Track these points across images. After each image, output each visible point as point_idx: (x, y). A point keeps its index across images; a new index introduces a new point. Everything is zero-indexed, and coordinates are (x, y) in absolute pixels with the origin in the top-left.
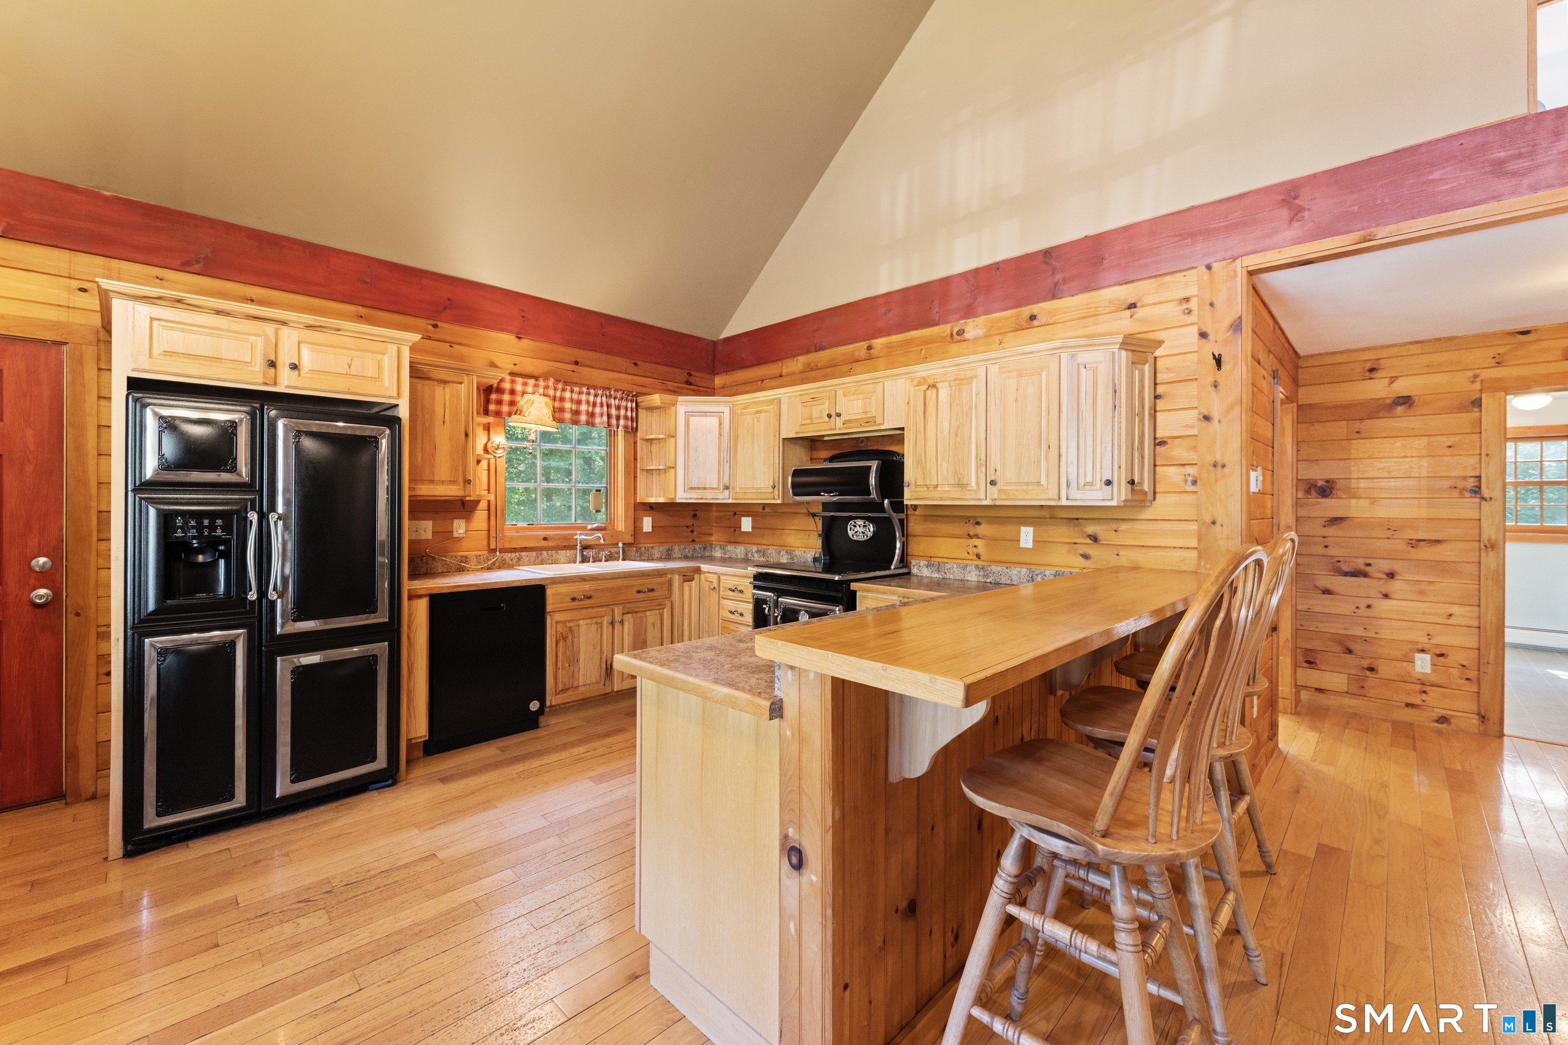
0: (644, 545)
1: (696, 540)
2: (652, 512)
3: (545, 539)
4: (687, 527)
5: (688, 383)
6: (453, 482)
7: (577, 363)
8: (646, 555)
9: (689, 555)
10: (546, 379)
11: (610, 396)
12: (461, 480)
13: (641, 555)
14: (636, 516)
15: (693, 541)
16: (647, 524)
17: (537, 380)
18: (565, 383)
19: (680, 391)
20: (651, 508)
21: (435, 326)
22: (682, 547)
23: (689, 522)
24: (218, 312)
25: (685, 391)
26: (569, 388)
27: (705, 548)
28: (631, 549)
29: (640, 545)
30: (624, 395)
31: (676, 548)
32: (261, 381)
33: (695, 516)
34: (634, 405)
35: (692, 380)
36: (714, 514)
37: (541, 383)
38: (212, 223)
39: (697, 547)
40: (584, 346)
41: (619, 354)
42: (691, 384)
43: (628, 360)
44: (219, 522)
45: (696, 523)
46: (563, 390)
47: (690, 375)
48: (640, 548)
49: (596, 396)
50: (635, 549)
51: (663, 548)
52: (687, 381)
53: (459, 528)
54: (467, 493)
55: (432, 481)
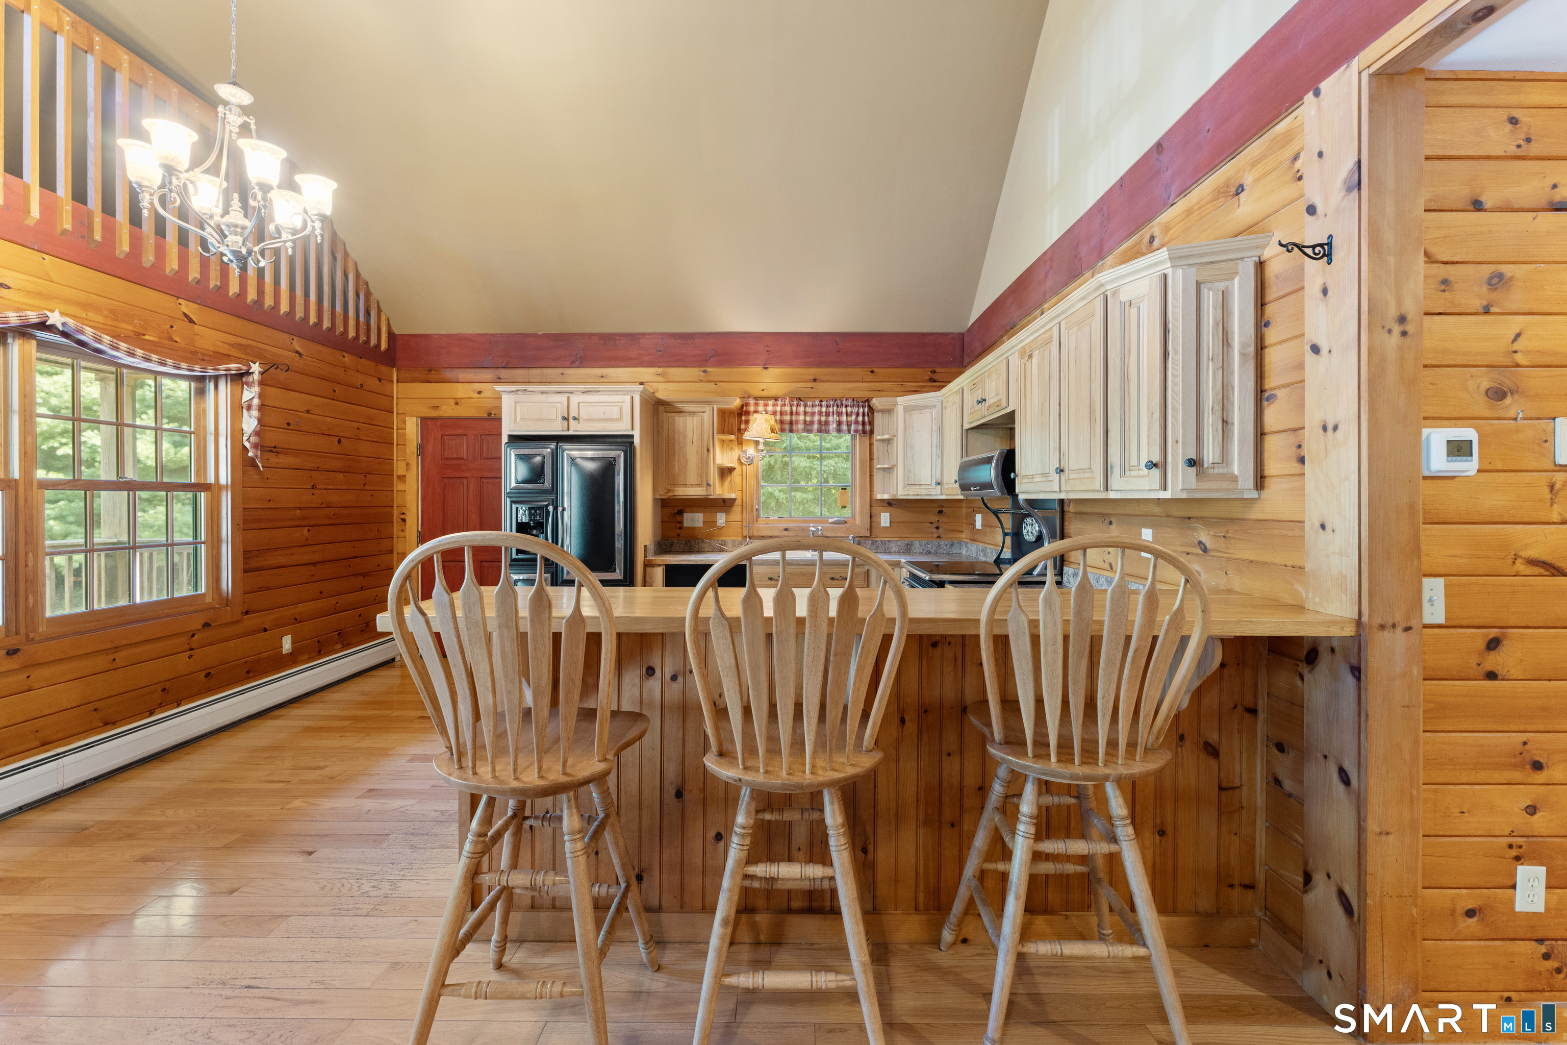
0: (881, 539)
1: (942, 536)
2: (890, 508)
3: (786, 530)
4: (931, 523)
5: (932, 380)
6: (700, 485)
7: (815, 380)
8: (883, 548)
9: (932, 551)
10: (783, 398)
11: (842, 405)
12: (705, 484)
13: (877, 548)
14: (873, 512)
15: (939, 537)
16: (885, 519)
17: (776, 400)
18: (799, 399)
19: (923, 390)
20: (890, 503)
21: (705, 372)
22: (923, 543)
23: (934, 518)
24: (543, 393)
25: (928, 389)
26: (802, 403)
27: (952, 545)
28: (867, 542)
29: (878, 539)
30: (855, 403)
31: (917, 544)
32: (560, 429)
33: (940, 512)
34: (866, 410)
35: (935, 377)
36: (964, 510)
37: (779, 402)
38: (582, 335)
39: (942, 543)
40: (820, 365)
41: (854, 365)
42: (935, 381)
43: (864, 369)
44: (538, 512)
45: (942, 519)
46: (798, 405)
47: (934, 372)
48: (876, 541)
49: (828, 406)
50: (870, 542)
51: (902, 543)
52: (930, 379)
53: (721, 519)
54: (709, 493)
55: (685, 485)
